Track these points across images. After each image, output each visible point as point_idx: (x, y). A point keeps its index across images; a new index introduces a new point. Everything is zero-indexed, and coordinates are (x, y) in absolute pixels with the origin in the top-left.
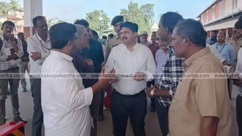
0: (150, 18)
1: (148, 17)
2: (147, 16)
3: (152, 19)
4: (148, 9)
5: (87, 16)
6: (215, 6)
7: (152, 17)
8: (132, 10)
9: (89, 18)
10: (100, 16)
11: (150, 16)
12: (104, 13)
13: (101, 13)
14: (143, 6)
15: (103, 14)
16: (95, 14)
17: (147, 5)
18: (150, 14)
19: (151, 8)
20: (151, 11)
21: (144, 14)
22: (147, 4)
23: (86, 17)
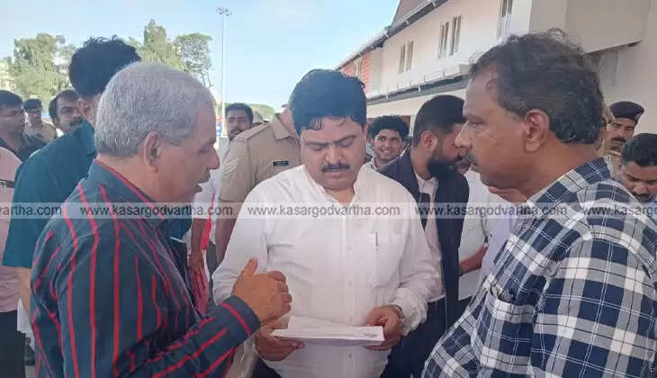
0: (200, 71)
1: (196, 69)
2: (193, 67)
3: (205, 77)
4: (195, 47)
5: (18, 50)
6: (360, 59)
7: (204, 71)
8: (152, 44)
9: (24, 55)
10: (58, 53)
11: (200, 66)
12: (66, 44)
13: (58, 44)
14: (182, 39)
15: (66, 48)
16: (42, 44)
17: (192, 36)
18: (199, 62)
19: (202, 46)
20: (202, 54)
21: (185, 60)
22: (192, 33)
23: (15, 51)
